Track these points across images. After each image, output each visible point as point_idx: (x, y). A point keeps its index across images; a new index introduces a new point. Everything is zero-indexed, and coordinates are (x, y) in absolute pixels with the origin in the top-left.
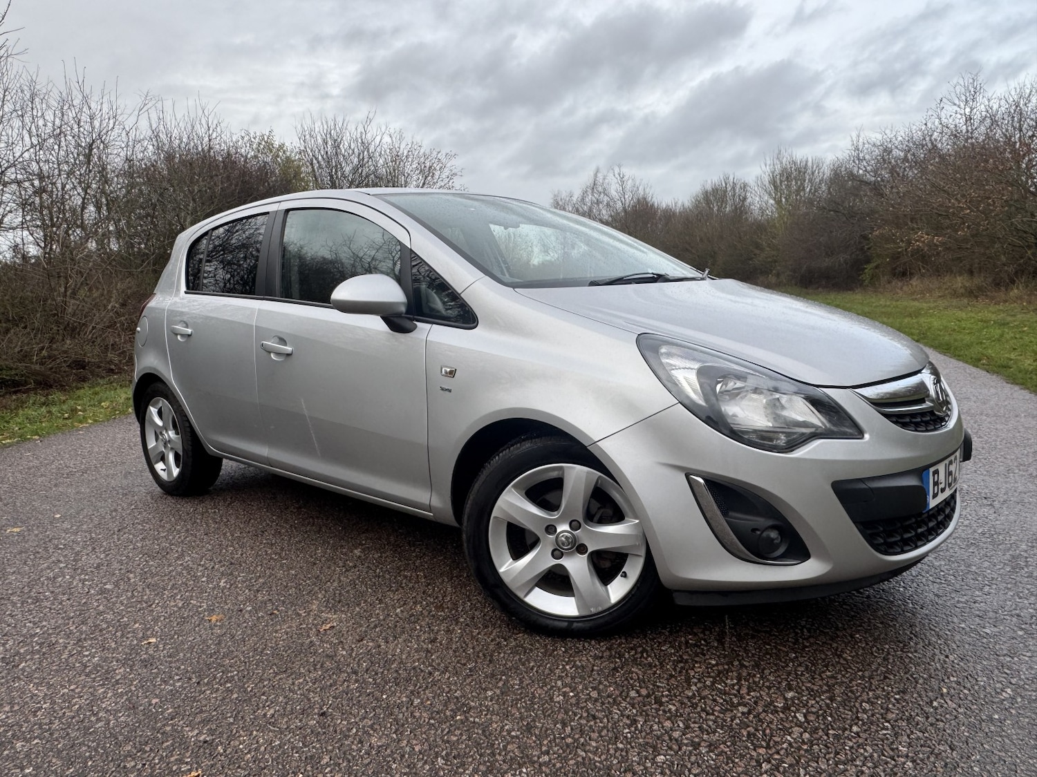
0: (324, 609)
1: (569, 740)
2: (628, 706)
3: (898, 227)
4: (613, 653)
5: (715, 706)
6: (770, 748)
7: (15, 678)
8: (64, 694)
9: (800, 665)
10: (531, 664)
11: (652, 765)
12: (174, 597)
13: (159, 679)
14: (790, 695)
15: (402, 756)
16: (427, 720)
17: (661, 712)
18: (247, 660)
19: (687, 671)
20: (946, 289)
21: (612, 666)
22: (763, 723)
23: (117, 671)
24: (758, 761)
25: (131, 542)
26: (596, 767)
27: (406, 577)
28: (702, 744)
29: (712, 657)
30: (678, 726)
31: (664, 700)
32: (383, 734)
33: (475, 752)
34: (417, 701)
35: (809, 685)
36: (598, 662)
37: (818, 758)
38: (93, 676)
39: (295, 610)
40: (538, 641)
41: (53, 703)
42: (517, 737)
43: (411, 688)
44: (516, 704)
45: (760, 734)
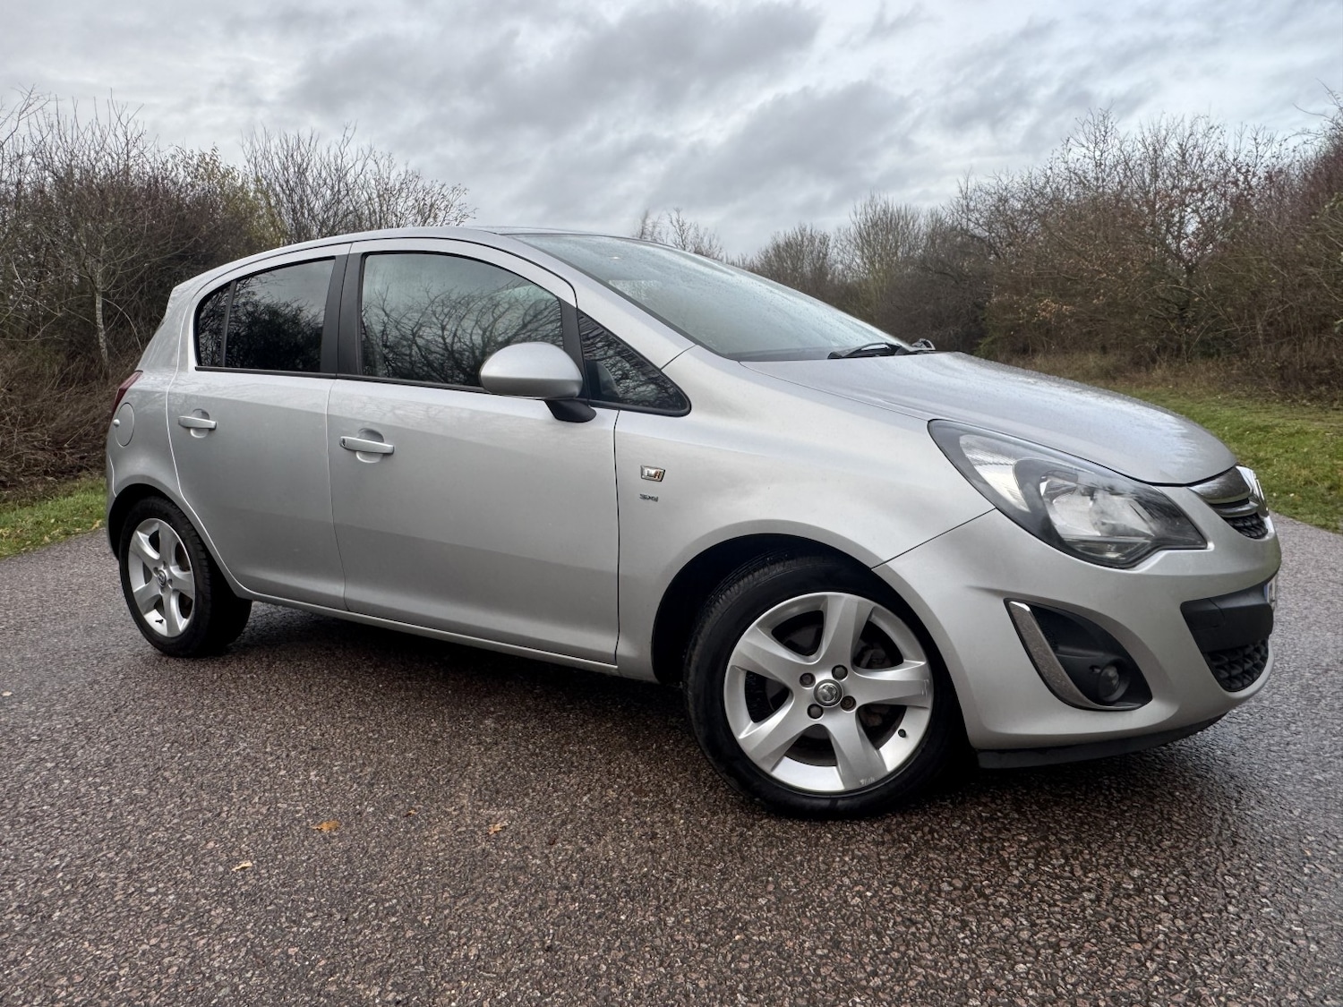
0: (480, 803)
1: (896, 955)
2: (947, 903)
3: (1019, 293)
4: (896, 836)
5: (1054, 894)
6: (1145, 942)
7: (54, 934)
8: (144, 953)
9: (1129, 834)
10: (799, 858)
11: (1015, 977)
12: (248, 799)
13: (283, 920)
14: (1136, 873)
15: (687, 996)
16: (697, 945)
17: (992, 908)
18: (402, 882)
19: (998, 853)
20: (1077, 369)
21: (902, 853)
22: (1121, 911)
23: (213, 913)
24: (1138, 960)
25: (143, 726)
26: (946, 986)
27: (573, 753)
28: (1062, 944)
29: (1021, 832)
30: (1021, 924)
31: (987, 891)
32: (645, 968)
33: (781, 982)
34: (670, 920)
35: (1152, 859)
36: (882, 849)
37: (1207, 949)
38: (179, 922)
39: (438, 808)
40: (791, 827)
41: (133, 966)
42: (826, 956)
43: (654, 903)
44: (804, 912)
45: (1124, 925)
